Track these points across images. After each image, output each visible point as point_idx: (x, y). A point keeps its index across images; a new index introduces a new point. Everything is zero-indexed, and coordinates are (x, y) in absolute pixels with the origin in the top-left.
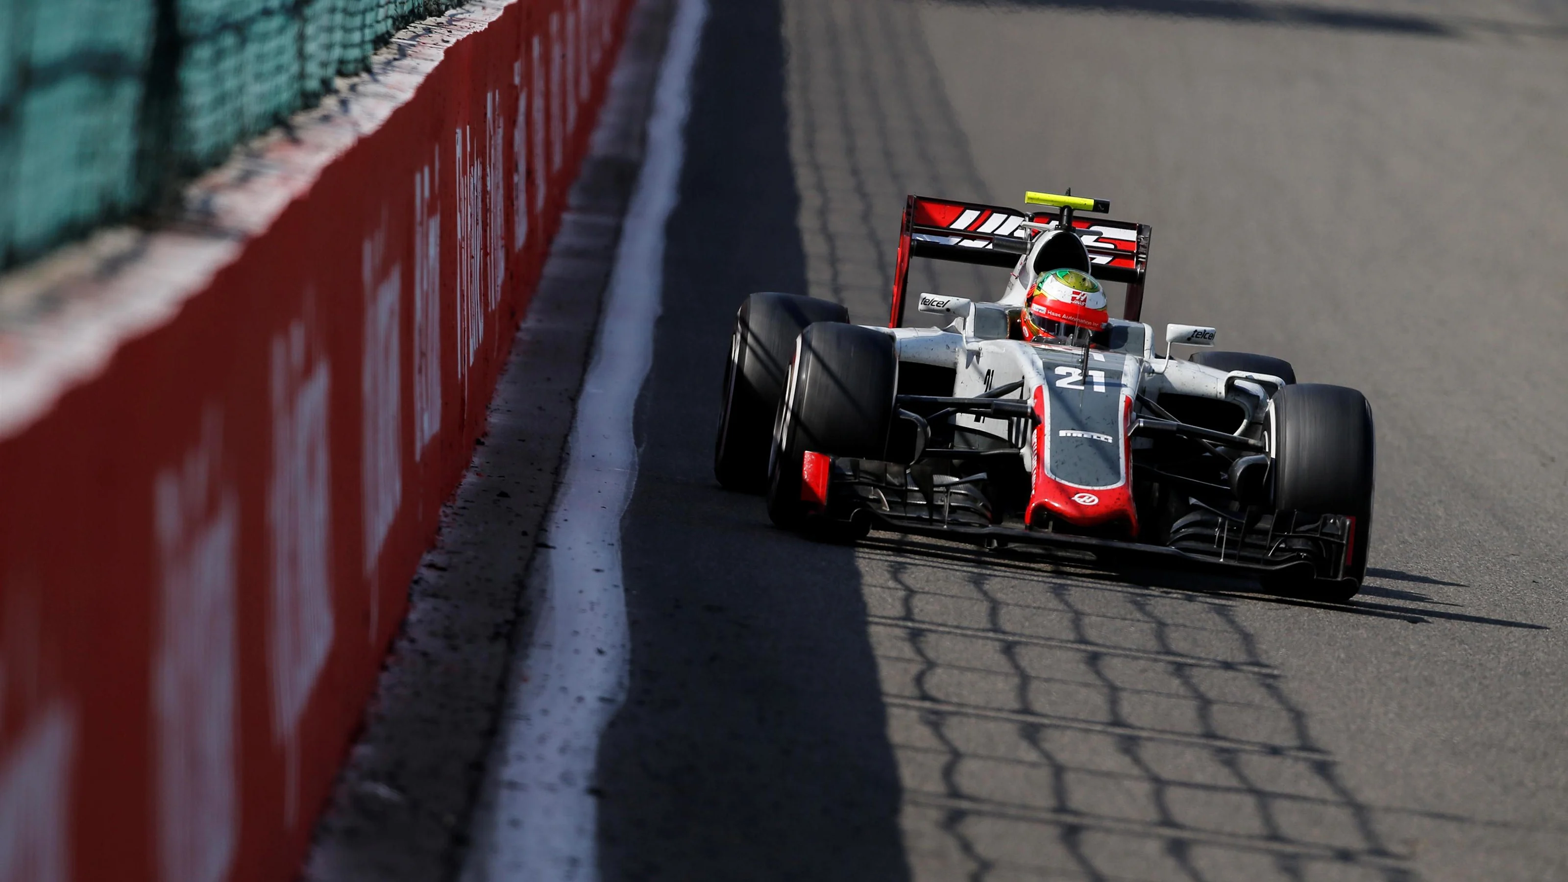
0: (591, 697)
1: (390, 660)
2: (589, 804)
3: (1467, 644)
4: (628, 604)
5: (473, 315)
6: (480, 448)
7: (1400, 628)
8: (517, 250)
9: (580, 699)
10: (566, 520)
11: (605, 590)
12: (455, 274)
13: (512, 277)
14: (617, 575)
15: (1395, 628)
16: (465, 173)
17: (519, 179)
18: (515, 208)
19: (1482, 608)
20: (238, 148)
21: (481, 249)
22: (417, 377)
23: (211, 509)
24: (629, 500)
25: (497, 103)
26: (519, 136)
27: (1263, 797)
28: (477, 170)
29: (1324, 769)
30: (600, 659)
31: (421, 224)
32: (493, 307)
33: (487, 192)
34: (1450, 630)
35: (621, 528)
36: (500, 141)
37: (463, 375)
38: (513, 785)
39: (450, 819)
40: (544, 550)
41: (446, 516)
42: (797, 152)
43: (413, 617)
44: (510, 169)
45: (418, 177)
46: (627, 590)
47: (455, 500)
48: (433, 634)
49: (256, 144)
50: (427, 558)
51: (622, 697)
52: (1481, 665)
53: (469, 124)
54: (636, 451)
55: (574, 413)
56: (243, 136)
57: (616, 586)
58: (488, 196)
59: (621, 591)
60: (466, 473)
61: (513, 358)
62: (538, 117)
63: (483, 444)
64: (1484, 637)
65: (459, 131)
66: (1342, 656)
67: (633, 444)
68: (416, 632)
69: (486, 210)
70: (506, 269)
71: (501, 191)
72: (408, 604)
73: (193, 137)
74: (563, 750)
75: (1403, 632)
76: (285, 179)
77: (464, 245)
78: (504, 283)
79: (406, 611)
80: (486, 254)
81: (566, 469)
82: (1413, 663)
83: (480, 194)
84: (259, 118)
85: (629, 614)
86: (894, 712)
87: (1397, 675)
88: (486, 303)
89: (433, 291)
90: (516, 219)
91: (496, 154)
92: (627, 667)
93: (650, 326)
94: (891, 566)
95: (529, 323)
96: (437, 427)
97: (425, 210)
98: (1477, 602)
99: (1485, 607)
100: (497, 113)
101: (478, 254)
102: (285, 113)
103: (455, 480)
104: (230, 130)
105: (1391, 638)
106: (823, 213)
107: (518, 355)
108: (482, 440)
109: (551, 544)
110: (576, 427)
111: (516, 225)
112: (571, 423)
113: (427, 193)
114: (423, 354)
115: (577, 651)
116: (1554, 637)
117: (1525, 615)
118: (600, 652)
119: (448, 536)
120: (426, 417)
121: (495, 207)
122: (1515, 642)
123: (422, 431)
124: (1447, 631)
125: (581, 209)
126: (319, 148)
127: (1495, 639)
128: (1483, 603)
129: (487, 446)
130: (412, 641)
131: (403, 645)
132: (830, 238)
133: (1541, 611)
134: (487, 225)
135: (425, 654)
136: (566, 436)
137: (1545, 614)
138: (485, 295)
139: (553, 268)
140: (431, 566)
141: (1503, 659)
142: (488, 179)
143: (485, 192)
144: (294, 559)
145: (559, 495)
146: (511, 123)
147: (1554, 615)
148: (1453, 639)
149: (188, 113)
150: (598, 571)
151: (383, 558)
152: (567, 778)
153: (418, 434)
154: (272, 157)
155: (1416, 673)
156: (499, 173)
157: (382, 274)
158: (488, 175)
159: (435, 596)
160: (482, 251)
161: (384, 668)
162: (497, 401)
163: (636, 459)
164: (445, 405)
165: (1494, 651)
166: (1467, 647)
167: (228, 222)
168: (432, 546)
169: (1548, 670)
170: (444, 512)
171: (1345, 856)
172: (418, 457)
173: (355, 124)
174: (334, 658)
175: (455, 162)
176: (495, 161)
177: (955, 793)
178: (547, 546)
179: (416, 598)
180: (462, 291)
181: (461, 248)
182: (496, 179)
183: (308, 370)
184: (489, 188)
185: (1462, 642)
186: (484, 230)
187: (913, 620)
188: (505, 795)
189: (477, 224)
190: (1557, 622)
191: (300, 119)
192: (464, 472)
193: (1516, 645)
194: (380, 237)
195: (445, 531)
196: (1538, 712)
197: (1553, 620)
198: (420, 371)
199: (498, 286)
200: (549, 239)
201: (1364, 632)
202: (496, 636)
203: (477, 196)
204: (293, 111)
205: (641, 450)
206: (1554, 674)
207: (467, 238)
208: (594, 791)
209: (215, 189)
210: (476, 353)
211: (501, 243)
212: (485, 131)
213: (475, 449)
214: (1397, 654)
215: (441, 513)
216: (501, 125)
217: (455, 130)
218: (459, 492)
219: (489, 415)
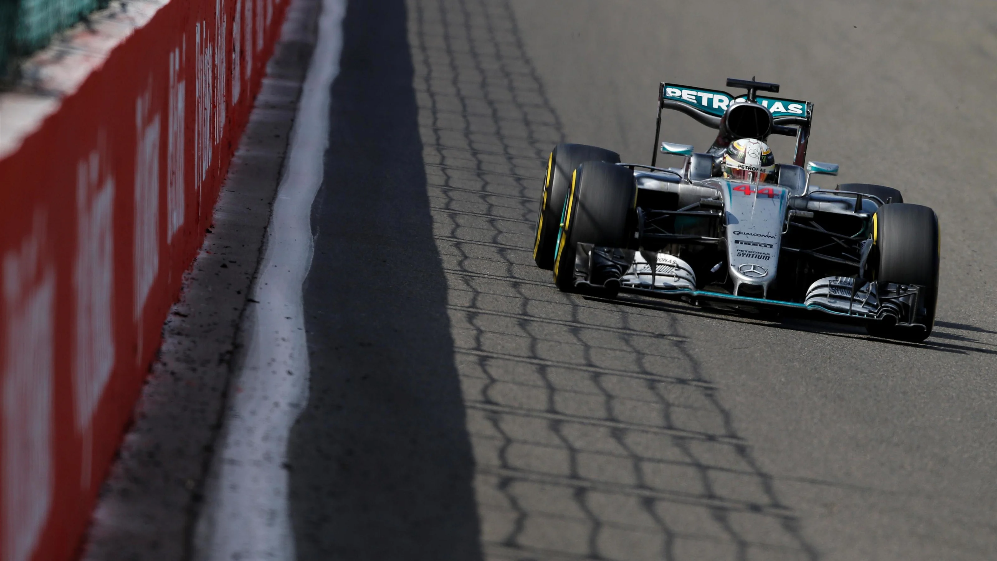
0: (284, 405)
1: (150, 378)
2: (283, 474)
3: (866, 373)
4: (309, 340)
5: (205, 147)
6: (209, 235)
7: (821, 362)
8: (233, 105)
9: (276, 405)
10: (266, 284)
11: (292, 331)
12: (194, 120)
13: (230, 122)
14: (301, 321)
15: (818, 362)
16: (201, 52)
17: (236, 56)
18: (233, 75)
19: (875, 349)
20: (56, 36)
21: (211, 103)
22: (169, 189)
23: (39, 277)
24: (308, 271)
25: (223, 5)
26: (236, 27)
27: (703, 468)
28: (209, 51)
29: (741, 450)
30: (290, 378)
31: (173, 87)
32: (218, 142)
33: (215, 65)
34: (854, 363)
35: (303, 289)
36: (224, 31)
37: (198, 187)
38: (232, 462)
39: (191, 484)
40: (252, 304)
41: (187, 280)
42: (413, 39)
43: (164, 348)
44: (230, 50)
45: (172, 56)
46: (307, 331)
47: (192, 270)
48: (178, 360)
49: (69, 33)
50: (174, 308)
51: (304, 404)
52: (875, 387)
53: (205, 20)
54: (312, 238)
55: (271, 211)
56: (59, 28)
57: (300, 329)
58: (216, 68)
59: (303, 333)
60: (200, 252)
61: (230, 175)
62: (248, 14)
63: (211, 232)
64: (877, 368)
65: (198, 25)
66: (783, 380)
67: (311, 234)
68: (165, 358)
69: (214, 77)
70: (227, 117)
71: (224, 64)
72: (161, 338)
73: (28, 29)
74: (266, 438)
75: (823, 364)
76: (87, 58)
77: (200, 101)
78: (225, 126)
79: (160, 344)
80: (214, 107)
81: (266, 249)
82: (830, 385)
83: (211, 67)
84: (71, 15)
85: (309, 348)
86: (470, 412)
87: (820, 393)
88: (213, 139)
89: (180, 131)
90: (233, 82)
91: (222, 40)
92: (308, 383)
93: (322, 154)
94: (468, 314)
95: (241, 152)
96: (181, 221)
97: (176, 78)
98: (872, 345)
99: (878, 348)
100: (222, 12)
101: (209, 107)
102: (86, 12)
103: (193, 256)
104: (51, 24)
105: (816, 368)
106: (428, 79)
107: (233, 173)
108: (210, 230)
109: (256, 300)
110: (273, 222)
111: (233, 88)
112: (269, 219)
113: (177, 67)
114: (173, 173)
115: (274, 372)
116: (924, 369)
117: (904, 354)
118: (290, 373)
119: (188, 293)
120: (175, 215)
121: (221, 75)
122: (898, 371)
123: (172, 224)
124: (852, 364)
125: (274, 76)
126: (109, 36)
127: (885, 370)
128: (876, 346)
129: (213, 233)
130: (165, 364)
131: (158, 367)
132: (432, 95)
133: (915, 352)
134: (215, 88)
135: (173, 373)
136: (265, 228)
137: (918, 353)
138: (212, 133)
139: (256, 116)
140: (177, 314)
141: (890, 383)
142: (216, 56)
143: (214, 65)
144: (90, 309)
145: (261, 267)
146: (231, 19)
147: (924, 354)
148: (857, 369)
149: (26, 13)
150: (288, 318)
151: (146, 309)
152: (268, 457)
153: (170, 226)
154: (78, 42)
155: (833, 392)
156: (223, 52)
157: (148, 120)
158: (216, 54)
159: (179, 334)
160: (211, 105)
161: (146, 382)
162: (220, 204)
163: (313, 244)
164: (187, 206)
165: (884, 378)
166: (866, 375)
167: (50, 86)
168: (177, 300)
169: (919, 391)
170: (185, 277)
171: (755, 508)
172: (169, 240)
173: (132, 20)
174: (115, 375)
175: (195, 46)
176: (221, 44)
177: (505, 466)
178: (254, 301)
179: (167, 335)
180: (198, 131)
181: (198, 103)
182: (221, 56)
183: (100, 183)
184: (216, 63)
185: (862, 372)
186: (213, 91)
187: (481, 351)
188: (226, 469)
189: (209, 87)
190: (926, 359)
191: (96, 16)
192: (198, 251)
193: (898, 374)
194: (148, 96)
195: (185, 290)
196: (914, 419)
197: (923, 357)
198: (171, 184)
199: (221, 128)
200: (254, 97)
201: (797, 364)
202: (221, 361)
203: (209, 68)
204: (91, 11)
205: (316, 237)
206: (924, 393)
207: (202, 96)
208: (287, 466)
209: (43, 64)
210: (207, 172)
211: (223, 99)
212: (215, 25)
213: (206, 236)
214: (819, 379)
215: (183, 278)
216: (225, 20)
217: (196, 24)
218: (195, 264)
219: (214, 213)
